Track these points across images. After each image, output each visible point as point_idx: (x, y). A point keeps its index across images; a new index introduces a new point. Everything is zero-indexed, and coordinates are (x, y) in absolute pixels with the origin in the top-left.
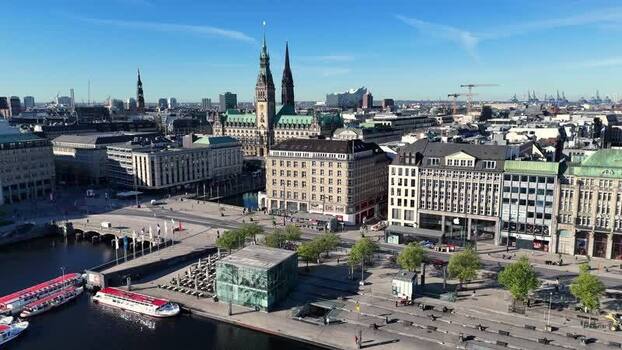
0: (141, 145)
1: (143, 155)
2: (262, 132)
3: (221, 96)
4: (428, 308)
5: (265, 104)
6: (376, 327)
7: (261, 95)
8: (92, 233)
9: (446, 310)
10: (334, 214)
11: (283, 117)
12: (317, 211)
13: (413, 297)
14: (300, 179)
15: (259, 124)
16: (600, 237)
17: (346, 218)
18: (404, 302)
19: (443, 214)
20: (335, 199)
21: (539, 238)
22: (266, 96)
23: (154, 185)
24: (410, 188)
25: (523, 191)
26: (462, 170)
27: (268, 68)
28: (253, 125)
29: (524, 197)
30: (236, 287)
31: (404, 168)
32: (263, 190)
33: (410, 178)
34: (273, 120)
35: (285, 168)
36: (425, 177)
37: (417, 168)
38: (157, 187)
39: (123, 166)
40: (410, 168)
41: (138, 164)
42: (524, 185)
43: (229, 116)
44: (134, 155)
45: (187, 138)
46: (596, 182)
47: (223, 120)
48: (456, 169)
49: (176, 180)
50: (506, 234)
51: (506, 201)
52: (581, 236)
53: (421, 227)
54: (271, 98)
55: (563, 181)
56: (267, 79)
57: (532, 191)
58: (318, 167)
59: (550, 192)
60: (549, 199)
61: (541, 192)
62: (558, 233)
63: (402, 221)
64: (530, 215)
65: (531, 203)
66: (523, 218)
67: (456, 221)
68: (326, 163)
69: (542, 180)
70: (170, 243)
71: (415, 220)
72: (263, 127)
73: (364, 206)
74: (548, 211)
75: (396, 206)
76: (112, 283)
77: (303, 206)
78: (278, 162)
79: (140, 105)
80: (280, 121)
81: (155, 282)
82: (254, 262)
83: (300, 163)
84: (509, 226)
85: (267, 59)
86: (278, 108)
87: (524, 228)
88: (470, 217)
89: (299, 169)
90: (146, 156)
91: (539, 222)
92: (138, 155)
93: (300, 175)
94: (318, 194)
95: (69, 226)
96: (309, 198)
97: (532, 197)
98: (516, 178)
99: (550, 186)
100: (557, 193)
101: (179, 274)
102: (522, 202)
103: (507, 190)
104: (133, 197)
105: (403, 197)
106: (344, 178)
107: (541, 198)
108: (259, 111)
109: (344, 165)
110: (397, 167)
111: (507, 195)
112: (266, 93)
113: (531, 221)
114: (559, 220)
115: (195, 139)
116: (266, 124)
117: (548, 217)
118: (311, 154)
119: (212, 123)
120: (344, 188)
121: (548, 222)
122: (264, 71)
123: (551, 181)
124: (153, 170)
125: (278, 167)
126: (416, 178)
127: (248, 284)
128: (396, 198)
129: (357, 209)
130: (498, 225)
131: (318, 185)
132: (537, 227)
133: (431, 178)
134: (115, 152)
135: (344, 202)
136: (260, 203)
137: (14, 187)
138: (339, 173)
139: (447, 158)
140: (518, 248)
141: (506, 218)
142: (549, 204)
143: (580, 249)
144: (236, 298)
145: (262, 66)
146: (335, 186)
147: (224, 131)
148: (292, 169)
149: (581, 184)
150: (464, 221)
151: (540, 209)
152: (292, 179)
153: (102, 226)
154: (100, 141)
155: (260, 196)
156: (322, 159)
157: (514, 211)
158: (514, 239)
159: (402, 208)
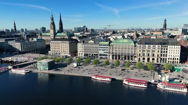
0: (18, 41)
1: (19, 43)
2: (52, 38)
3: (41, 28)
4: (79, 68)
5: (53, 30)
6: (68, 71)
7: (51, 28)
8: (7, 61)
9: (82, 68)
10: (66, 55)
11: (58, 34)
12: (63, 54)
13: (77, 66)
14: (58, 47)
15: (51, 36)
16: (116, 56)
17: (69, 55)
18: (75, 67)
19: (89, 53)
20: (66, 52)
21: (106, 57)
22: (53, 28)
23: (22, 50)
24: (82, 48)
25: (103, 48)
26: (92, 44)
28: (50, 36)
29: (103, 49)
30: (41, 66)
33: (82, 46)
34: (55, 34)
35: (55, 45)
36: (85, 46)
37: (83, 44)
38: (23, 51)
39: (13, 46)
40: (82, 44)
41: (17, 46)
42: (103, 46)
43: (43, 34)
44: (16, 43)
45: (31, 39)
46: (115, 45)
47: (41, 35)
48: (90, 44)
49: (28, 49)
50: (100, 57)
51: (100, 50)
52: (113, 56)
53: (85, 56)
54: (54, 29)
55: (109, 45)
56: (53, 24)
57: (104, 48)
59: (107, 48)
60: (107, 49)
61: (106, 48)
62: (109, 56)
63: (81, 55)
64: (104, 52)
65: (104, 50)
66: (103, 53)
67: (91, 55)
69: (106, 45)
70: (27, 61)
71: (83, 55)
73: (74, 53)
74: (107, 51)
75: (79, 52)
77: (59, 53)
78: (53, 43)
79: (15, 31)
80: (57, 35)
81: (24, 68)
82: (45, 61)
83: (58, 44)
84: (101, 55)
85: (53, 18)
86: (56, 31)
87: (104, 55)
88: (94, 54)
90: (20, 43)
91: (106, 54)
92: (17, 43)
95: (1, 60)
96: (60, 51)
97: (104, 49)
98: (101, 45)
99: (107, 47)
100: (108, 48)
101: (29, 66)
102: (103, 50)
103: (100, 48)
104: (17, 54)
105: (81, 50)
106: (68, 47)
107: (106, 49)
108: (51, 32)
109: (68, 44)
110: (79, 44)
111: (100, 49)
113: (104, 54)
114: (109, 53)
115: (33, 39)
116: (53, 36)
117: (107, 53)
119: (38, 36)
120: (68, 49)
121: (107, 54)
122: (52, 22)
123: (107, 45)
124: (21, 47)
125: (53, 45)
126: (83, 46)
127: (44, 65)
128: (79, 50)
129: (72, 53)
130: (99, 55)
131: (62, 49)
132: (105, 55)
133: (86, 46)
134: (10, 43)
135: (68, 52)
136: (49, 53)
139: (89, 42)
140: (103, 59)
141: (100, 53)
142: (107, 50)
143: (113, 58)
144: (42, 68)
145: (51, 20)
146: (66, 48)
147: (41, 37)
148: (56, 45)
149: (112, 46)
150: (92, 55)
151: (106, 51)
152: (56, 47)
153: (10, 59)
154: (6, 40)
155: (49, 52)
156: (63, 43)
157: (101, 52)
158: (102, 57)
159: (81, 53)
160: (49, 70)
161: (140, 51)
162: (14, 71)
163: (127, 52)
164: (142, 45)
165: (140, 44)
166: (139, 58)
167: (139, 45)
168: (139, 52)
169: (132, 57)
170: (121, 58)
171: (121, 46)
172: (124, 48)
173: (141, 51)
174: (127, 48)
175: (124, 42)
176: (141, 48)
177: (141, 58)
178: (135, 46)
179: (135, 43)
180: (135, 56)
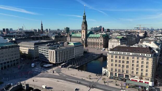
2: (83, 39)
3: (65, 28)
5: (85, 31)
7: (83, 28)
12: (134, 79)
15: (82, 37)
22: (85, 28)
23: (57, 62)
27: (85, 20)
28: (80, 37)
32: (105, 67)
34: (87, 36)
41: (51, 56)
43: (73, 35)
44: (49, 50)
56: (85, 23)
68: (140, 58)
72: (84, 38)
77: (127, 76)
79: (42, 31)
80: (89, 36)
83: (126, 57)
85: (85, 17)
86: (88, 32)
89: (125, 60)
90: (54, 51)
92: (51, 50)
93: (125, 62)
94: (135, 71)
96: (130, 73)
108: (83, 33)
112: (85, 27)
115: (68, 43)
116: (85, 37)
118: (131, 54)
119: (67, 37)
120: (150, 70)
131: (135, 68)
136: (103, 72)
138: (147, 63)
146: (144, 68)
147: (71, 39)
154: (35, 44)
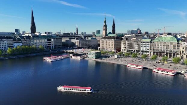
0: (77, 39)
4: (119, 59)
5: (105, 32)
6: (110, 60)
7: (104, 30)
9: (121, 59)
10: (112, 50)
11: (109, 35)
12: (109, 50)
14: (106, 44)
15: (103, 36)
16: (157, 53)
17: (114, 51)
18: (116, 58)
19: (131, 49)
20: (112, 48)
21: (147, 53)
24: (125, 45)
25: (145, 45)
29: (145, 46)
30: (91, 55)
31: (124, 41)
33: (125, 43)
34: (106, 35)
35: (103, 42)
36: (128, 43)
37: (126, 41)
38: (80, 47)
39: (74, 43)
41: (77, 42)
42: (145, 43)
43: (97, 35)
46: (157, 43)
47: (95, 36)
48: (133, 41)
49: (84, 46)
50: (142, 53)
51: (142, 47)
52: (154, 52)
54: (106, 30)
55: (151, 42)
56: (106, 26)
57: (146, 45)
58: (111, 42)
59: (149, 45)
60: (149, 46)
61: (147, 45)
62: (150, 52)
63: (124, 51)
64: (146, 49)
65: (146, 47)
66: (144, 50)
67: (133, 51)
68: (111, 41)
69: (147, 42)
70: (82, 53)
71: (126, 51)
73: (118, 49)
74: (149, 48)
75: (123, 48)
76: (74, 55)
77: (106, 49)
79: (77, 33)
81: (80, 56)
85: (106, 21)
86: (108, 33)
87: (145, 52)
88: (135, 50)
89: (106, 42)
90: (79, 41)
91: (147, 50)
94: (109, 47)
95: (66, 51)
96: (107, 47)
97: (146, 46)
98: (143, 42)
99: (149, 44)
100: (150, 45)
101: (83, 56)
102: (144, 47)
103: (142, 44)
106: (114, 43)
107: (147, 46)
108: (103, 33)
109: (114, 41)
111: (142, 45)
113: (146, 50)
114: (150, 50)
115: (88, 38)
117: (149, 49)
118: (108, 39)
120: (114, 45)
121: (149, 50)
122: (105, 24)
123: (149, 42)
124: (80, 44)
125: (102, 42)
127: (93, 55)
129: (116, 49)
130: (140, 51)
131: (109, 45)
134: (73, 40)
135: (114, 48)
137: (56, 46)
139: (132, 39)
141: (142, 50)
142: (149, 47)
144: (91, 57)
145: (104, 23)
146: (112, 45)
149: (154, 43)
150: (135, 51)
151: (147, 48)
152: (104, 44)
153: (71, 51)
154: (70, 39)
155: (99, 48)
156: (110, 40)
157: (143, 48)
158: (143, 54)
159: (124, 49)
160: (96, 58)
161: (183, 48)
162: (73, 57)
163: (169, 49)
164: (185, 43)
165: (184, 41)
166: (181, 55)
167: (182, 43)
168: (182, 50)
169: (174, 54)
170: (162, 55)
171: (163, 43)
172: (166, 46)
173: (185, 48)
174: (169, 45)
175: (166, 39)
176: (185, 46)
177: (184, 55)
178: (178, 43)
179: (178, 40)
180: (177, 53)
